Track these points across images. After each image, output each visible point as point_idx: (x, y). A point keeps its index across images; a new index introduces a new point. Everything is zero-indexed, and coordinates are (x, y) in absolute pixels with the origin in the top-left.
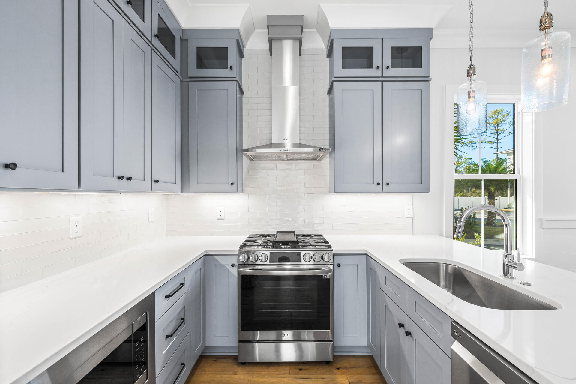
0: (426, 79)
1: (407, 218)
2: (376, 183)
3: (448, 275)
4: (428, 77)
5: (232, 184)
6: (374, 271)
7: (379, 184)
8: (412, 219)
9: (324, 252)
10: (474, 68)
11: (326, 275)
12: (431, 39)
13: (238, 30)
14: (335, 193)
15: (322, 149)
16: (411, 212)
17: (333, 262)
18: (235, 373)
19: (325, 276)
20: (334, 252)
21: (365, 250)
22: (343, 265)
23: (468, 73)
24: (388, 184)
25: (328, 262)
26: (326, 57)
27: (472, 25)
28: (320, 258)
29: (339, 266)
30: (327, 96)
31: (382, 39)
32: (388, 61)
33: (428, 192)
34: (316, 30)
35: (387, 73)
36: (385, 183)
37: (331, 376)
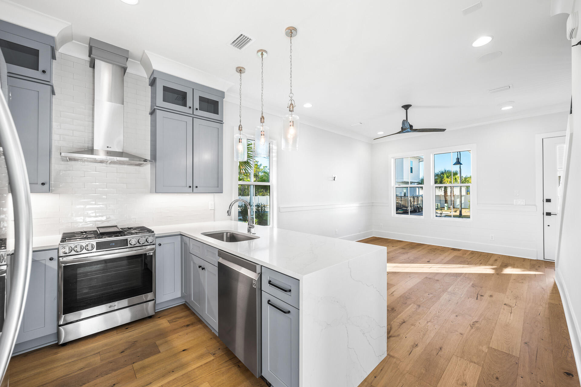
0: (221, 122)
1: (210, 210)
2: (188, 186)
3: (227, 239)
4: (222, 121)
5: (43, 184)
6: (185, 244)
7: (190, 187)
8: (213, 210)
9: (147, 236)
10: (242, 127)
11: (150, 253)
12: (224, 98)
13: (53, 38)
14: (156, 192)
15: (146, 161)
16: (213, 206)
17: (155, 242)
18: (56, 353)
19: (148, 253)
20: (156, 236)
21: (180, 232)
22: (164, 244)
23: (239, 129)
24: (197, 187)
25: (151, 242)
26: (148, 85)
27: (241, 104)
28: (145, 241)
29: (160, 245)
30: (149, 117)
31: (193, 89)
32: (197, 105)
33: (222, 193)
34: (139, 63)
35: (196, 112)
36: (194, 186)
37: (154, 322)
